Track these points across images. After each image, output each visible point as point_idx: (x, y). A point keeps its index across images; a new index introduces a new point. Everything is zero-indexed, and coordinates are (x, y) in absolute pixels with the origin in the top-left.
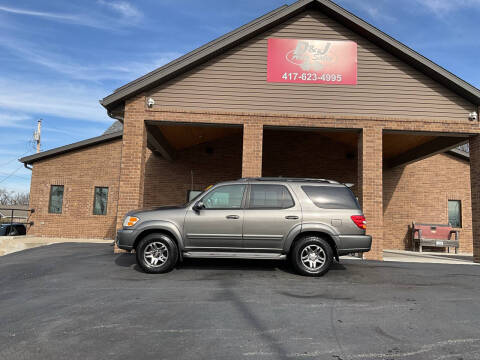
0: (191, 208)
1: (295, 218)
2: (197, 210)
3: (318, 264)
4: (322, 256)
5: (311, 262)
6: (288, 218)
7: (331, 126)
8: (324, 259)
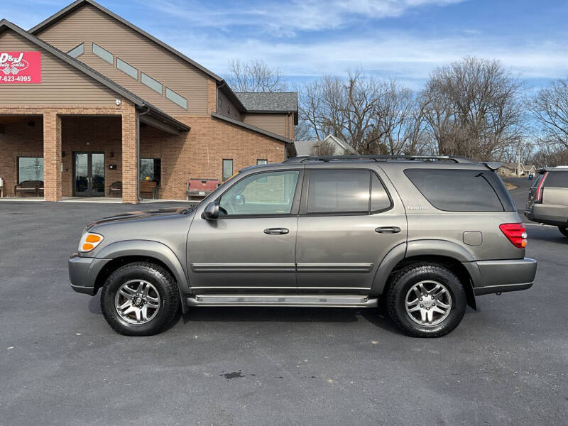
0: (198, 215)
1: (394, 230)
2: (212, 219)
3: (437, 315)
4: (445, 300)
5: (423, 312)
6: (380, 231)
7: (22, 113)
8: (448, 306)
